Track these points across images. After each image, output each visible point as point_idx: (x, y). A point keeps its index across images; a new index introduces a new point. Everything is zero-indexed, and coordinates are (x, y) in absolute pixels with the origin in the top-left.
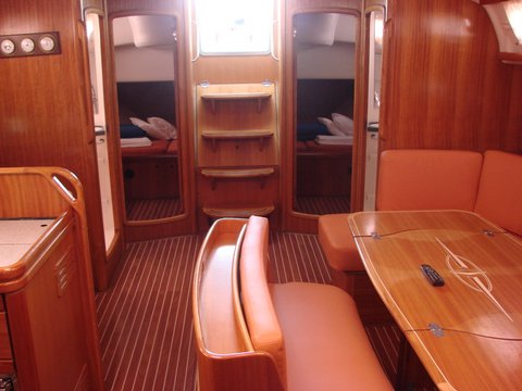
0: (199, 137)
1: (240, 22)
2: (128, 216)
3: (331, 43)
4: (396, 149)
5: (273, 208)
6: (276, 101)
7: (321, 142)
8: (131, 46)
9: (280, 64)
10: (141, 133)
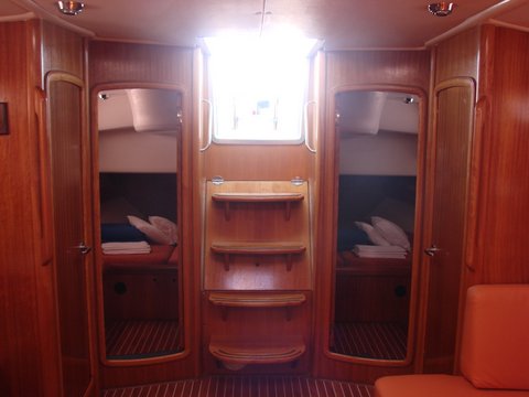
0: (208, 250)
1: (264, 105)
2: (108, 353)
3: (376, 132)
4: (489, 283)
5: (302, 349)
6: (310, 205)
7: (361, 255)
8: (130, 130)
9: (317, 157)
10: (138, 236)
